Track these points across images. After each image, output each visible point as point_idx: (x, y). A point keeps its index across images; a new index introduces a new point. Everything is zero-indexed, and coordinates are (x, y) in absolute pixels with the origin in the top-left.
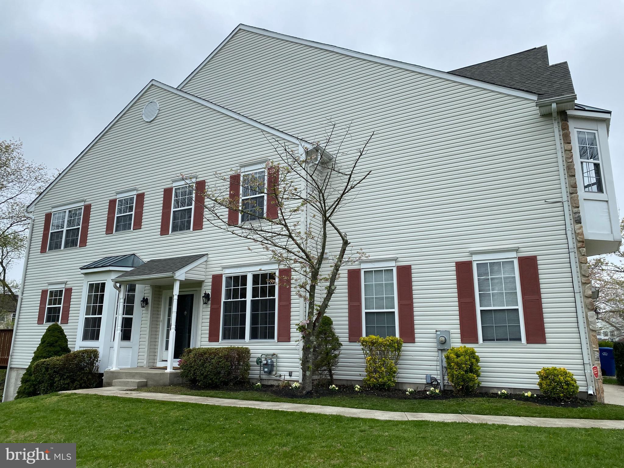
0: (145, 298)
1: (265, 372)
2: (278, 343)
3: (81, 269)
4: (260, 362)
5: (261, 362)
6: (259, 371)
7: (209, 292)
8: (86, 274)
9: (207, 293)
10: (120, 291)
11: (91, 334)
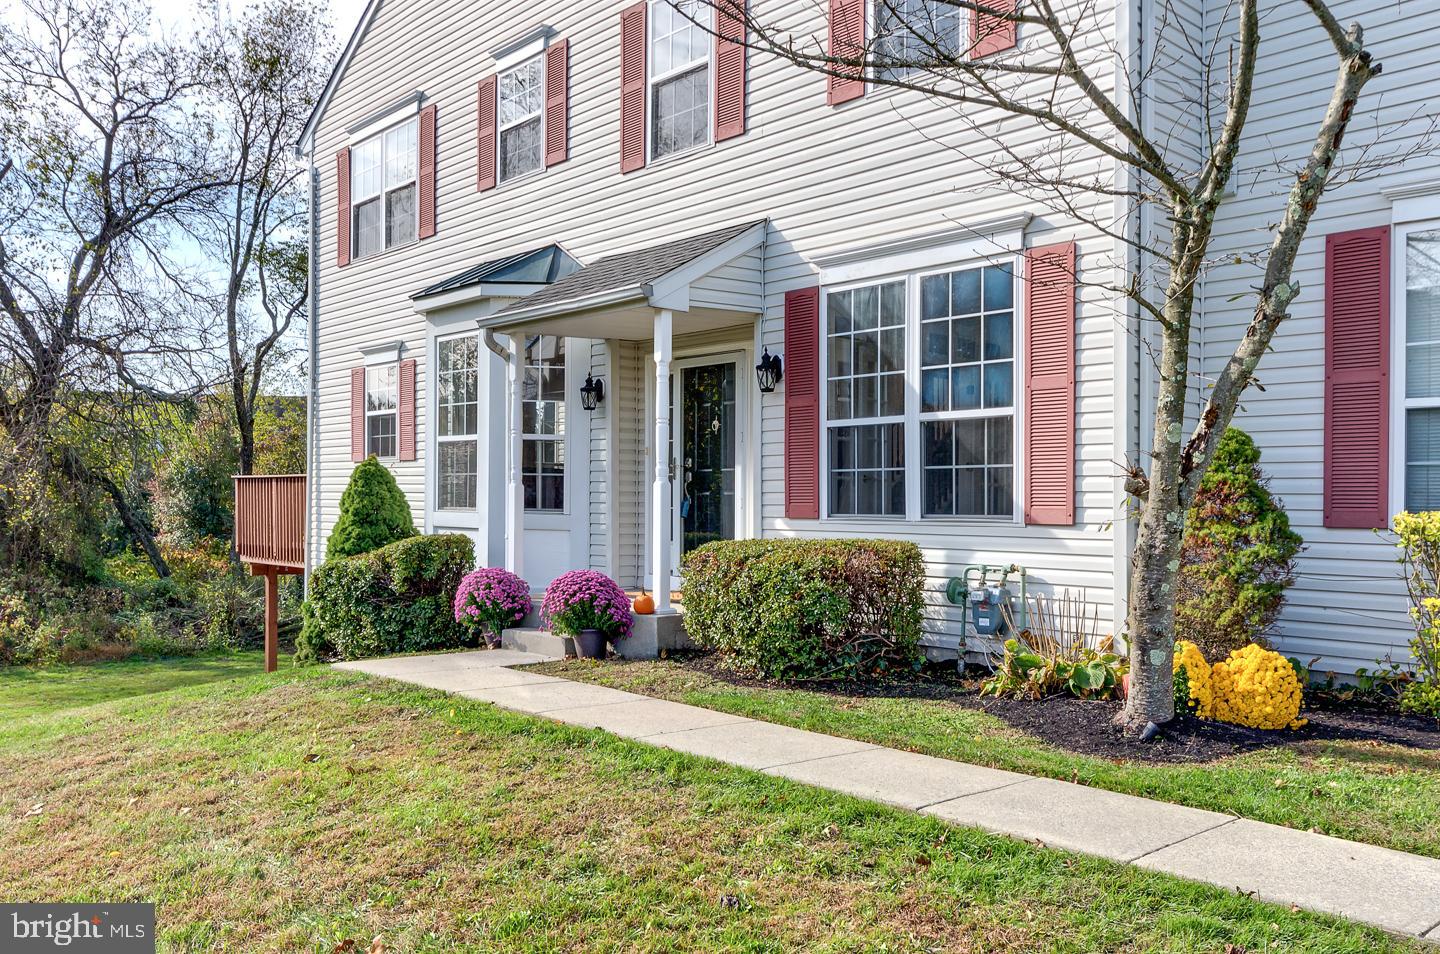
0: (594, 381)
1: (982, 630)
2: (1029, 527)
3: (416, 298)
4: (959, 594)
5: (965, 595)
6: (960, 625)
7: (778, 350)
8: (431, 313)
9: (772, 355)
10: (508, 358)
11: (457, 492)
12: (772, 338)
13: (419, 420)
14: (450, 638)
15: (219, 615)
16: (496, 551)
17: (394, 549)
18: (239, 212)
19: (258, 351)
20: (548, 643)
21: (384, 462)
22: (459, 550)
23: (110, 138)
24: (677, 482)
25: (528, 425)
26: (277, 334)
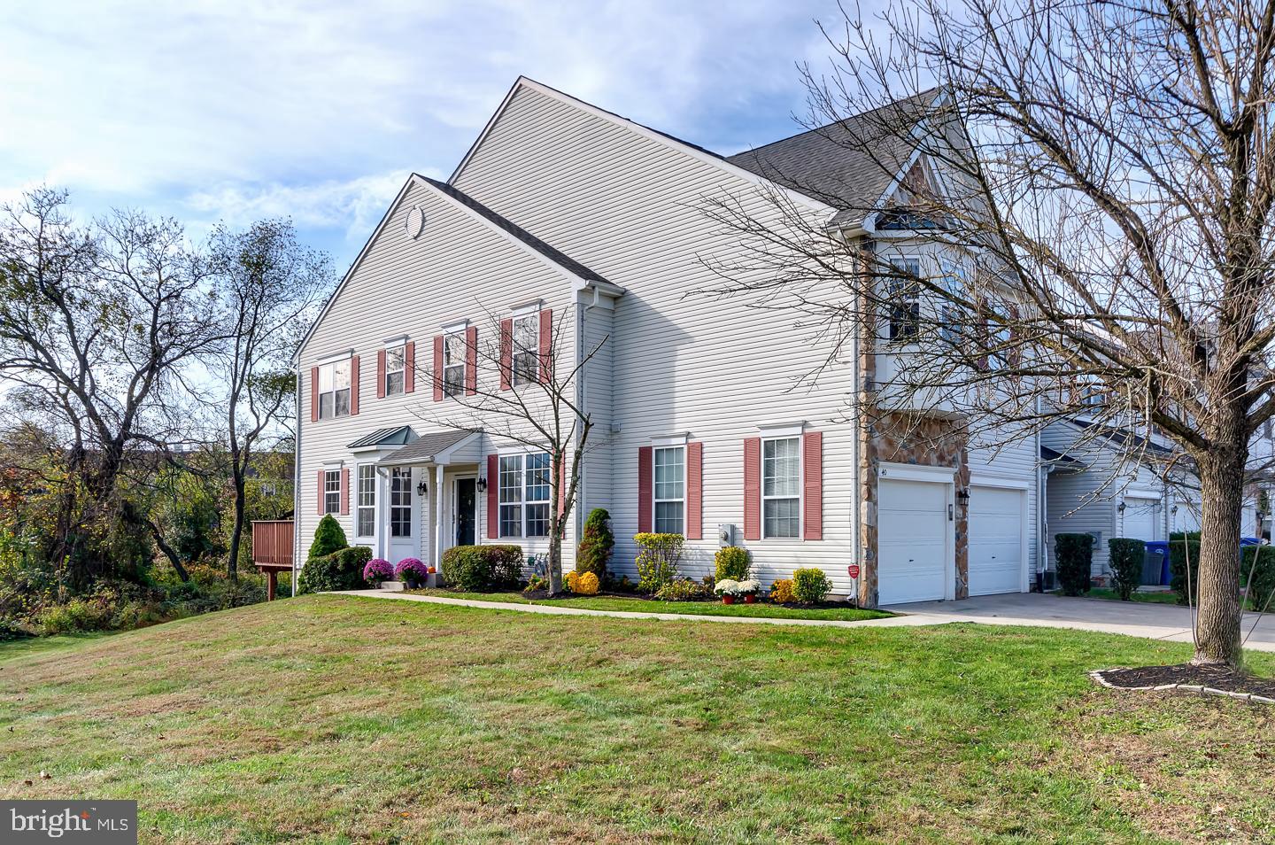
0: (422, 483)
1: (538, 574)
3: (350, 446)
4: (532, 562)
5: (534, 562)
6: (531, 573)
7: (485, 476)
8: (356, 453)
9: (483, 478)
10: (386, 477)
11: (366, 528)
12: (483, 473)
13: (350, 496)
14: (364, 585)
15: (228, 602)
16: (381, 553)
17: (340, 553)
18: (237, 354)
19: (248, 439)
20: (398, 585)
21: (334, 516)
22: (365, 553)
23: (156, 310)
24: (455, 525)
25: (395, 500)
26: (259, 429)
